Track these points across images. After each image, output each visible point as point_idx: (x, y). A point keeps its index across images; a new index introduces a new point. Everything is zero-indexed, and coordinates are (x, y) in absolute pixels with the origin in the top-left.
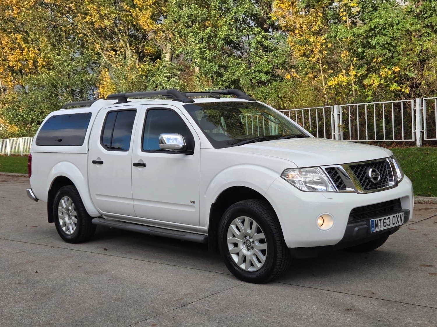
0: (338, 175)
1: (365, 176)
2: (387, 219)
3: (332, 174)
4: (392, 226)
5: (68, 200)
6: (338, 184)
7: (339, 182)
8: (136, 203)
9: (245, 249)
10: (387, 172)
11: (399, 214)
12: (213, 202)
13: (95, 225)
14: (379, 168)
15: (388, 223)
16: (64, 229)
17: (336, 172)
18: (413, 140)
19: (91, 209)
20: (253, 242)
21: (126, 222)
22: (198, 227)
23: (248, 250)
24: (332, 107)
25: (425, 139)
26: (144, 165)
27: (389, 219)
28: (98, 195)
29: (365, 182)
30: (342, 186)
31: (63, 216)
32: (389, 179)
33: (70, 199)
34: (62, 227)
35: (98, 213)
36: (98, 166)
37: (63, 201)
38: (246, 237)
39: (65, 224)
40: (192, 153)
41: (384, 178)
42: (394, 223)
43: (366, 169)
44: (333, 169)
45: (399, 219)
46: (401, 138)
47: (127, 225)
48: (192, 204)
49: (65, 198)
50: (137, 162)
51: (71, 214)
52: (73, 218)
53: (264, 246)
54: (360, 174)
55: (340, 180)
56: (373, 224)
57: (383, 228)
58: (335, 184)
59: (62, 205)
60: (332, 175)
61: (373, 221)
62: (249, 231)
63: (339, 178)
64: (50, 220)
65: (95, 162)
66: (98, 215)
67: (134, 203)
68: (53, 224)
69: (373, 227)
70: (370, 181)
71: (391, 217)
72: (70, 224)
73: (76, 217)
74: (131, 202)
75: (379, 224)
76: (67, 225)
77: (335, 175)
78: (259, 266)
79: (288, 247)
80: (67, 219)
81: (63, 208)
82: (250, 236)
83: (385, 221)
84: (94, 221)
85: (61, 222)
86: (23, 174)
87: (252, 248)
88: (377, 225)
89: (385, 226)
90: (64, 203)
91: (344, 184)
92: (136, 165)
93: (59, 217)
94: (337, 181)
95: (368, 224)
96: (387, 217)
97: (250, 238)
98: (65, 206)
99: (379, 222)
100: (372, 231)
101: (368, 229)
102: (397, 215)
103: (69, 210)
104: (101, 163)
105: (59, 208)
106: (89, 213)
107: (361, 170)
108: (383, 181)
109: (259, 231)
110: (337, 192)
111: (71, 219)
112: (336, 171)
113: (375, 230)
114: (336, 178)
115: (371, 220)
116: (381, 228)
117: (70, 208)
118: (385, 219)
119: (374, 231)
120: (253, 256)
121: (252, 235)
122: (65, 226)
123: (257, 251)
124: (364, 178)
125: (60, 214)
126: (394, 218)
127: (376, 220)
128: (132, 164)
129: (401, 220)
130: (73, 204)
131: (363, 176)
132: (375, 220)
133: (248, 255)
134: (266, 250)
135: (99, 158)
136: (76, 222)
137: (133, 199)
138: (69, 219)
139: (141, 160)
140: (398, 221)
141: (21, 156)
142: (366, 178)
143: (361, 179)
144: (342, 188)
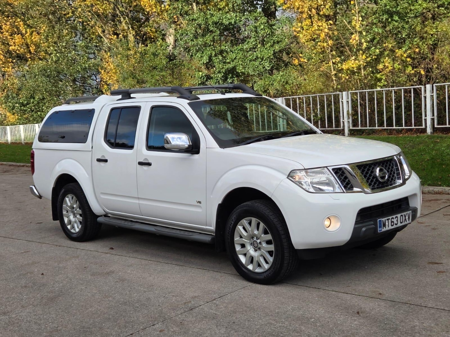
0: (345, 175)
1: (373, 175)
2: (394, 218)
3: (339, 174)
4: (399, 225)
5: (72, 198)
6: (345, 184)
7: (345, 183)
8: (141, 202)
9: (252, 250)
10: (394, 170)
11: (407, 213)
12: (220, 203)
13: (101, 224)
14: (386, 166)
15: (395, 222)
16: (69, 227)
17: (343, 173)
18: (423, 127)
19: (96, 207)
20: (260, 243)
21: (132, 221)
22: (204, 227)
23: (256, 251)
24: (341, 93)
25: (436, 126)
26: (149, 164)
27: (396, 218)
28: (102, 193)
29: (372, 181)
30: (349, 186)
31: (68, 214)
32: (396, 177)
33: (74, 197)
34: (67, 225)
35: (103, 211)
36: (102, 164)
37: (67, 199)
38: (253, 238)
39: (70, 222)
40: (198, 152)
41: (391, 176)
42: (402, 221)
43: (373, 168)
44: (340, 169)
45: (407, 217)
46: (411, 125)
47: (133, 224)
48: (199, 204)
49: (70, 196)
50: (142, 160)
51: (76, 212)
52: (78, 216)
53: (272, 247)
54: (367, 173)
55: (347, 180)
56: (380, 224)
57: (391, 227)
58: (342, 184)
59: (66, 203)
60: (340, 176)
61: (380, 221)
62: (256, 232)
63: (346, 178)
64: (55, 218)
65: (99, 160)
66: (104, 213)
67: (140, 202)
68: (58, 222)
69: (380, 227)
70: (377, 180)
71: (399, 216)
72: (75, 222)
73: (81, 215)
74: (137, 201)
75: (387, 224)
76: (72, 223)
77: (342, 176)
78: (266, 266)
79: (296, 248)
80: (72, 217)
81: (67, 206)
82: (257, 237)
83: (393, 220)
84: (99, 219)
85: (66, 220)
86: (25, 164)
87: (259, 249)
88: (384, 225)
89: (392, 226)
90: (69, 201)
91: (352, 185)
92: (141, 164)
93: (64, 215)
94: (344, 181)
95: (376, 224)
96: (394, 217)
97: (257, 239)
98: (69, 204)
99: (387, 221)
100: (380, 231)
101: (376, 229)
102: (405, 213)
103: (73, 208)
104: (106, 161)
105: (64, 206)
106: (94, 212)
107: (368, 170)
108: (390, 179)
109: (266, 232)
110: (344, 193)
111: (76, 217)
112: (343, 171)
113: (383, 230)
114: (343, 178)
115: (378, 220)
116: (389, 227)
117: (75, 206)
118: (393, 218)
119: (381, 230)
120: (260, 257)
121: (259, 236)
122: (70, 224)
123: (265, 252)
124: (371, 178)
125: (64, 213)
126: (402, 217)
127: (384, 219)
128: (137, 163)
129: (409, 218)
130: (78, 202)
131: (370, 175)
132: (382, 219)
133: (255, 256)
134: (273, 251)
135: (103, 156)
136: (81, 221)
137: (139, 198)
138: (74, 217)
139: (146, 159)
140: (405, 219)
141: (22, 144)
142: (374, 178)
143: (368, 179)
144: (349, 188)
